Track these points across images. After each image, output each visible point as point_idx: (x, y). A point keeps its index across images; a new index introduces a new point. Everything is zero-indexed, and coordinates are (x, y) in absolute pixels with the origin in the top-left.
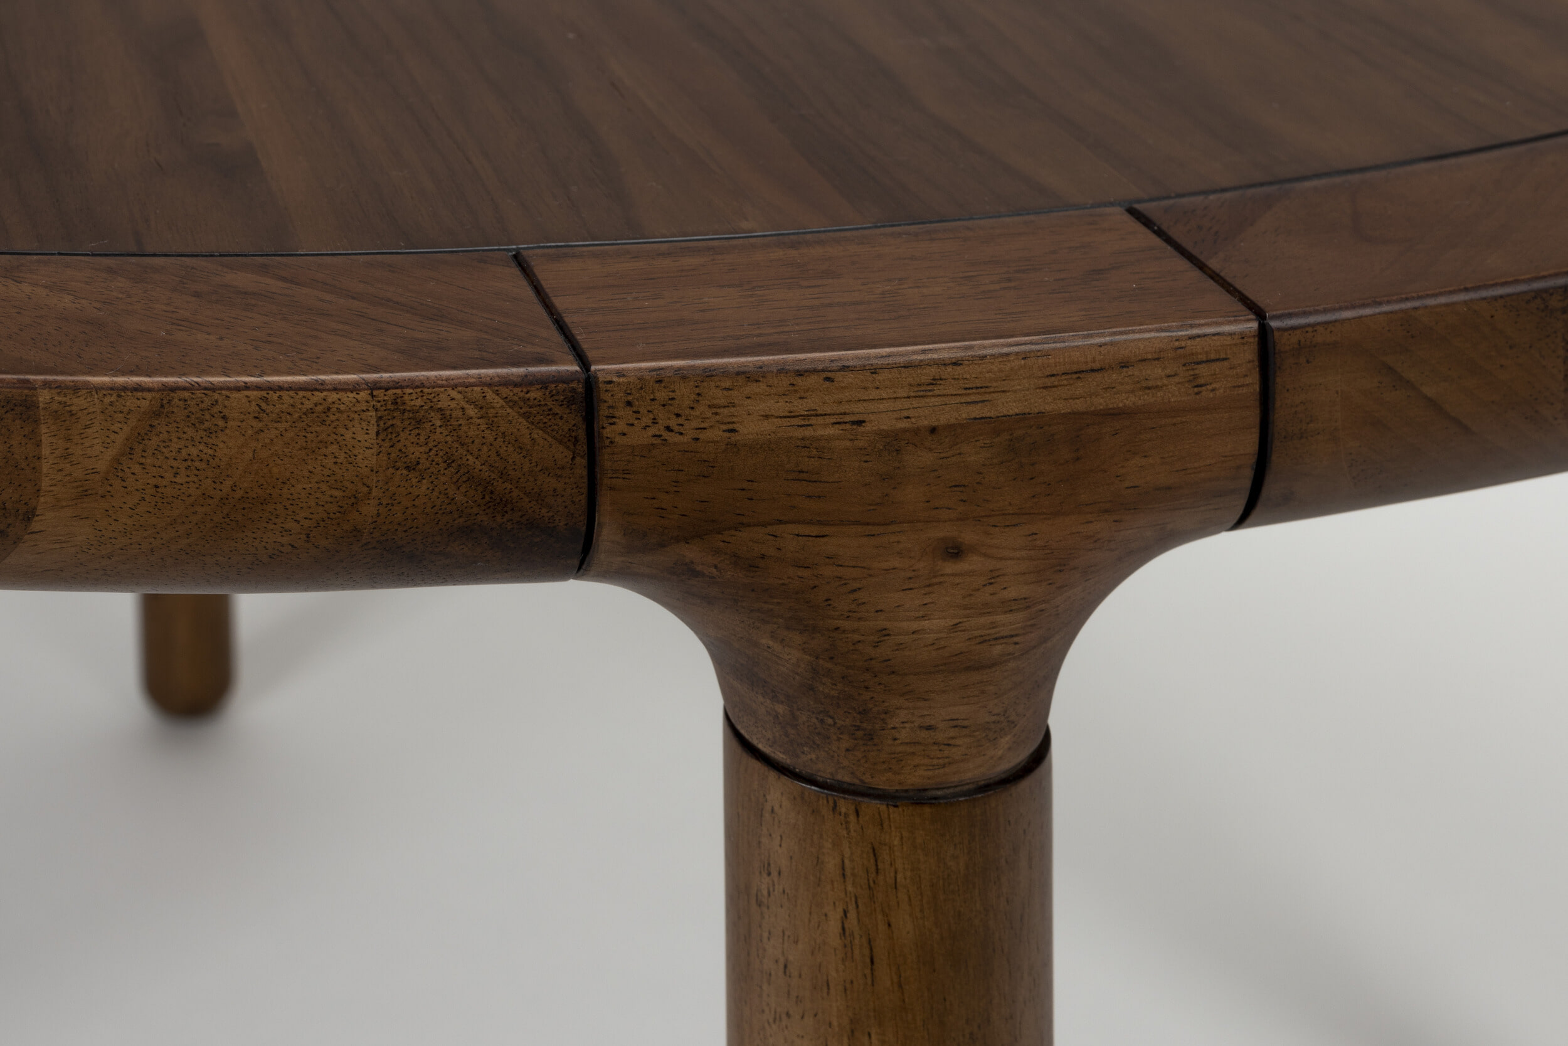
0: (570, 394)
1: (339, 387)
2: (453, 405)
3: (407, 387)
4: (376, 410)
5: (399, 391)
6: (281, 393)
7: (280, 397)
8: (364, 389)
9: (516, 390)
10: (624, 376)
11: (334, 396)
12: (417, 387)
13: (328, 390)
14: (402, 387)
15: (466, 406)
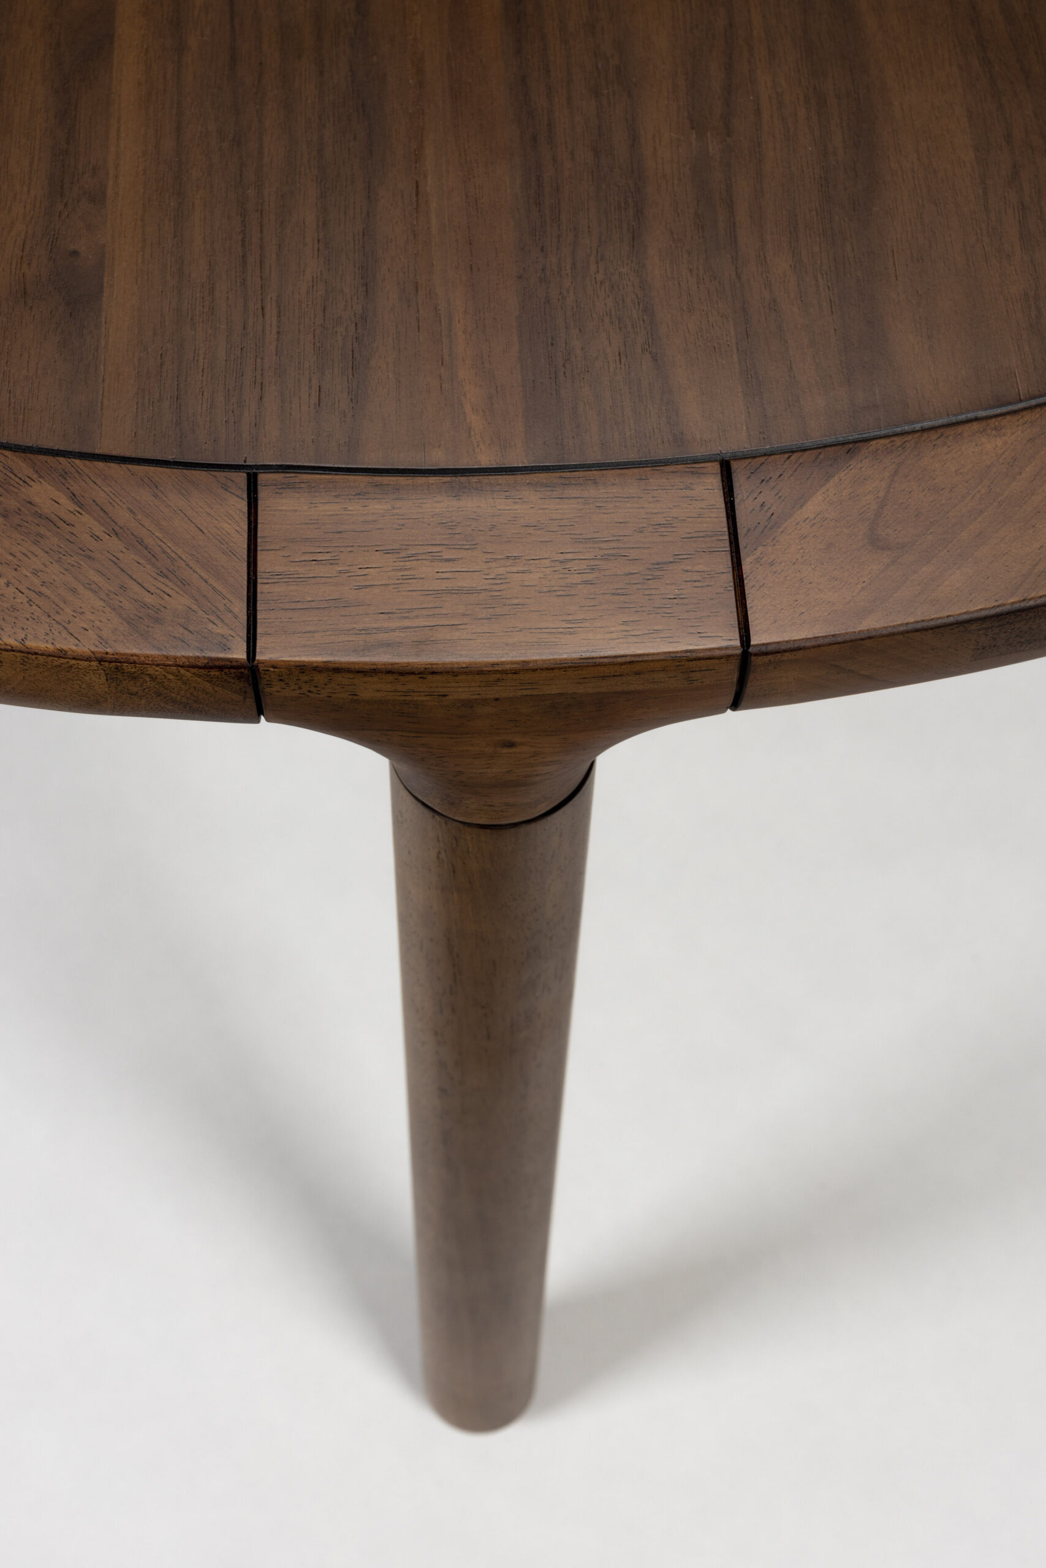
0: (239, 674)
1: (77, 657)
2: (157, 673)
3: (124, 662)
4: (104, 670)
5: (119, 664)
6: (37, 656)
7: (36, 658)
8: (94, 661)
9: (201, 670)
10: (277, 668)
11: (74, 662)
12: (131, 663)
13: (70, 659)
14: (120, 662)
15: (166, 674)
